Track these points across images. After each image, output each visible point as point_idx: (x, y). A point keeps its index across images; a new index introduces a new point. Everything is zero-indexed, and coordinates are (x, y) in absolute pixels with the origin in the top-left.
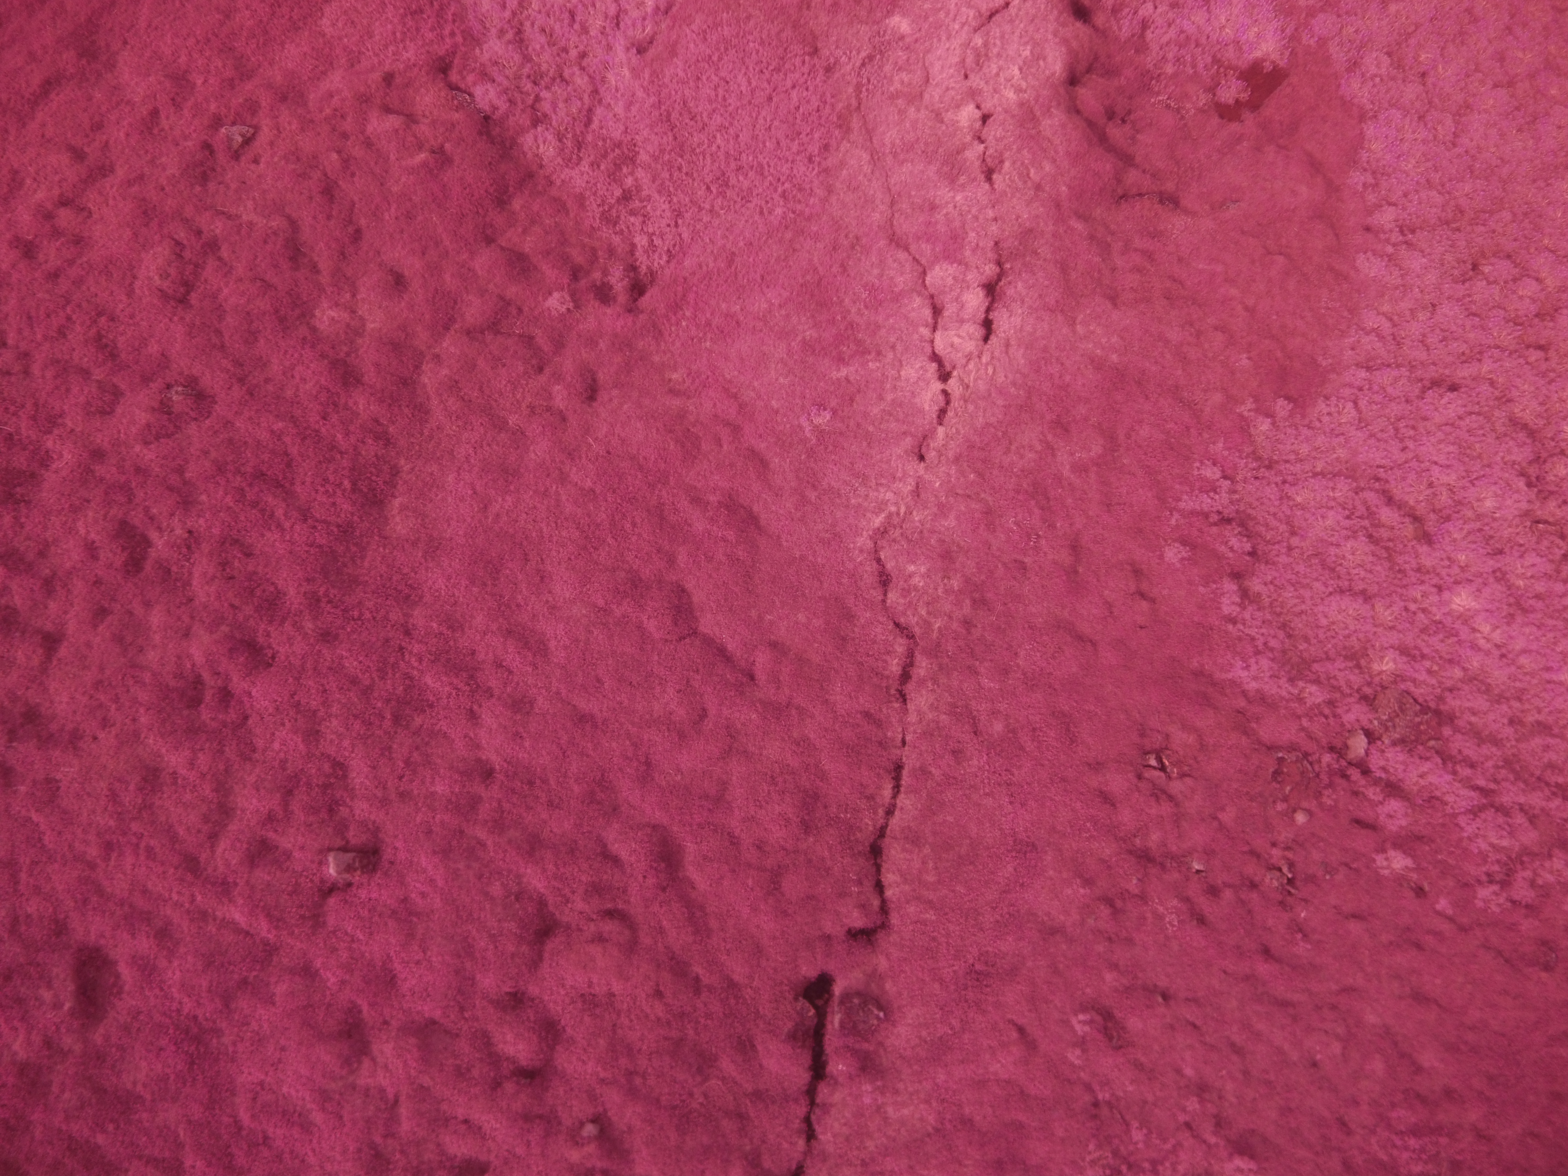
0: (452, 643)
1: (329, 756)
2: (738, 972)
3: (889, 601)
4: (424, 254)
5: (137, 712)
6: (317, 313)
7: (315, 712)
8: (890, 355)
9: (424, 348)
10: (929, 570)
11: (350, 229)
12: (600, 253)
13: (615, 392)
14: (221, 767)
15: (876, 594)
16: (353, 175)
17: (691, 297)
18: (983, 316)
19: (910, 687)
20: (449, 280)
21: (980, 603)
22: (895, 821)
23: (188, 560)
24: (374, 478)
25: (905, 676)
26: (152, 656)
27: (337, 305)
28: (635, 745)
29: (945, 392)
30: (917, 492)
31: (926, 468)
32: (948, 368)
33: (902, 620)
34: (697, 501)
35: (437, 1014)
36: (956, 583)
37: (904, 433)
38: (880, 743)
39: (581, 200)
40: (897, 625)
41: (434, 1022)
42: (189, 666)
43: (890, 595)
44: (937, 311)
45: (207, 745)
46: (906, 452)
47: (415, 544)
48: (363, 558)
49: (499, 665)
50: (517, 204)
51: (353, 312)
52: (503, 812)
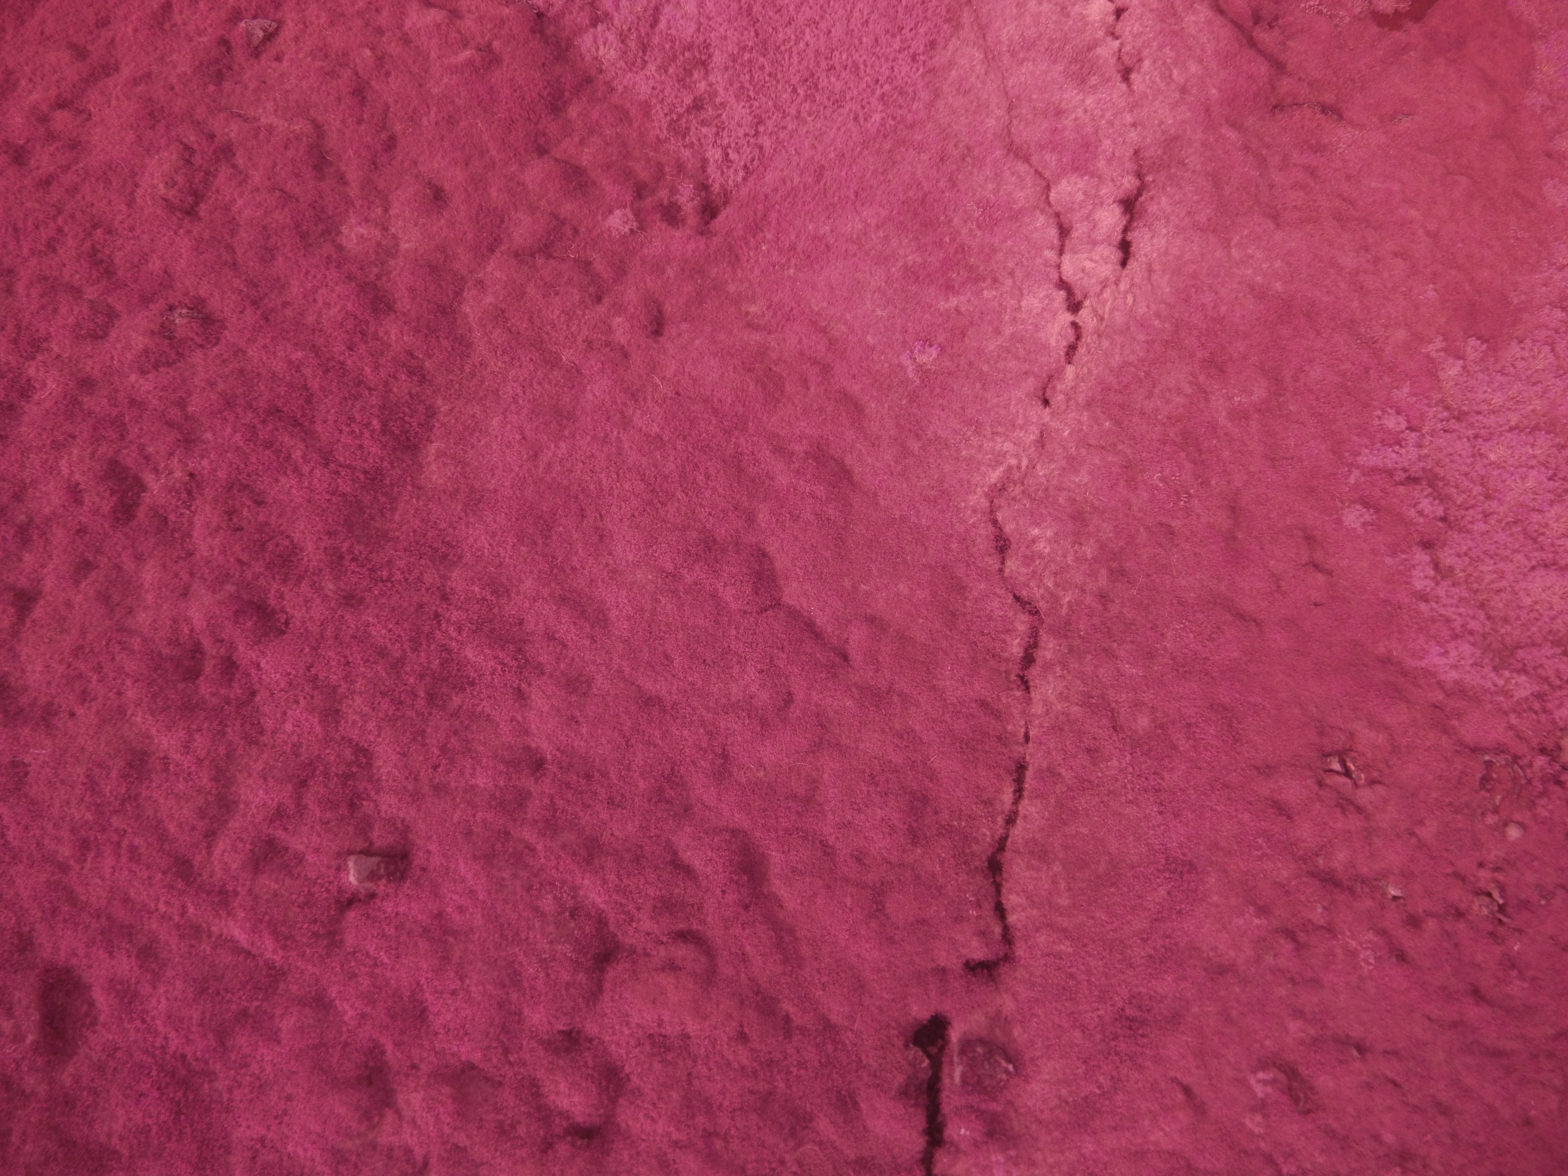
0: (496, 611)
1: (350, 741)
2: (837, 1012)
3: (1007, 570)
4: (467, 164)
5: (123, 684)
6: (344, 229)
7: (335, 688)
8: (1009, 282)
9: (465, 272)
10: (1056, 534)
11: (384, 136)
12: (667, 169)
13: (684, 326)
14: (222, 751)
15: (992, 562)
16: (388, 74)
17: (773, 216)
18: (1120, 237)
19: (1034, 672)
20: (495, 195)
21: (1118, 574)
22: (1018, 832)
23: (188, 508)
24: (407, 419)
25: (1028, 659)
26: (143, 618)
27: (367, 220)
28: (709, 733)
29: (1074, 325)
30: (1041, 442)
31: (1052, 414)
32: (1079, 296)
33: (1024, 593)
34: (779, 450)
35: (476, 1057)
36: (1089, 550)
37: (1026, 373)
38: (999, 738)
39: (646, 108)
40: (1017, 598)
41: (471, 1067)
42: (186, 631)
43: (1008, 563)
44: (1064, 232)
45: (206, 725)
46: (1027, 395)
47: (453, 495)
48: (393, 510)
49: (550, 637)
50: (573, 111)
51: (386, 229)
52: (555, 811)
